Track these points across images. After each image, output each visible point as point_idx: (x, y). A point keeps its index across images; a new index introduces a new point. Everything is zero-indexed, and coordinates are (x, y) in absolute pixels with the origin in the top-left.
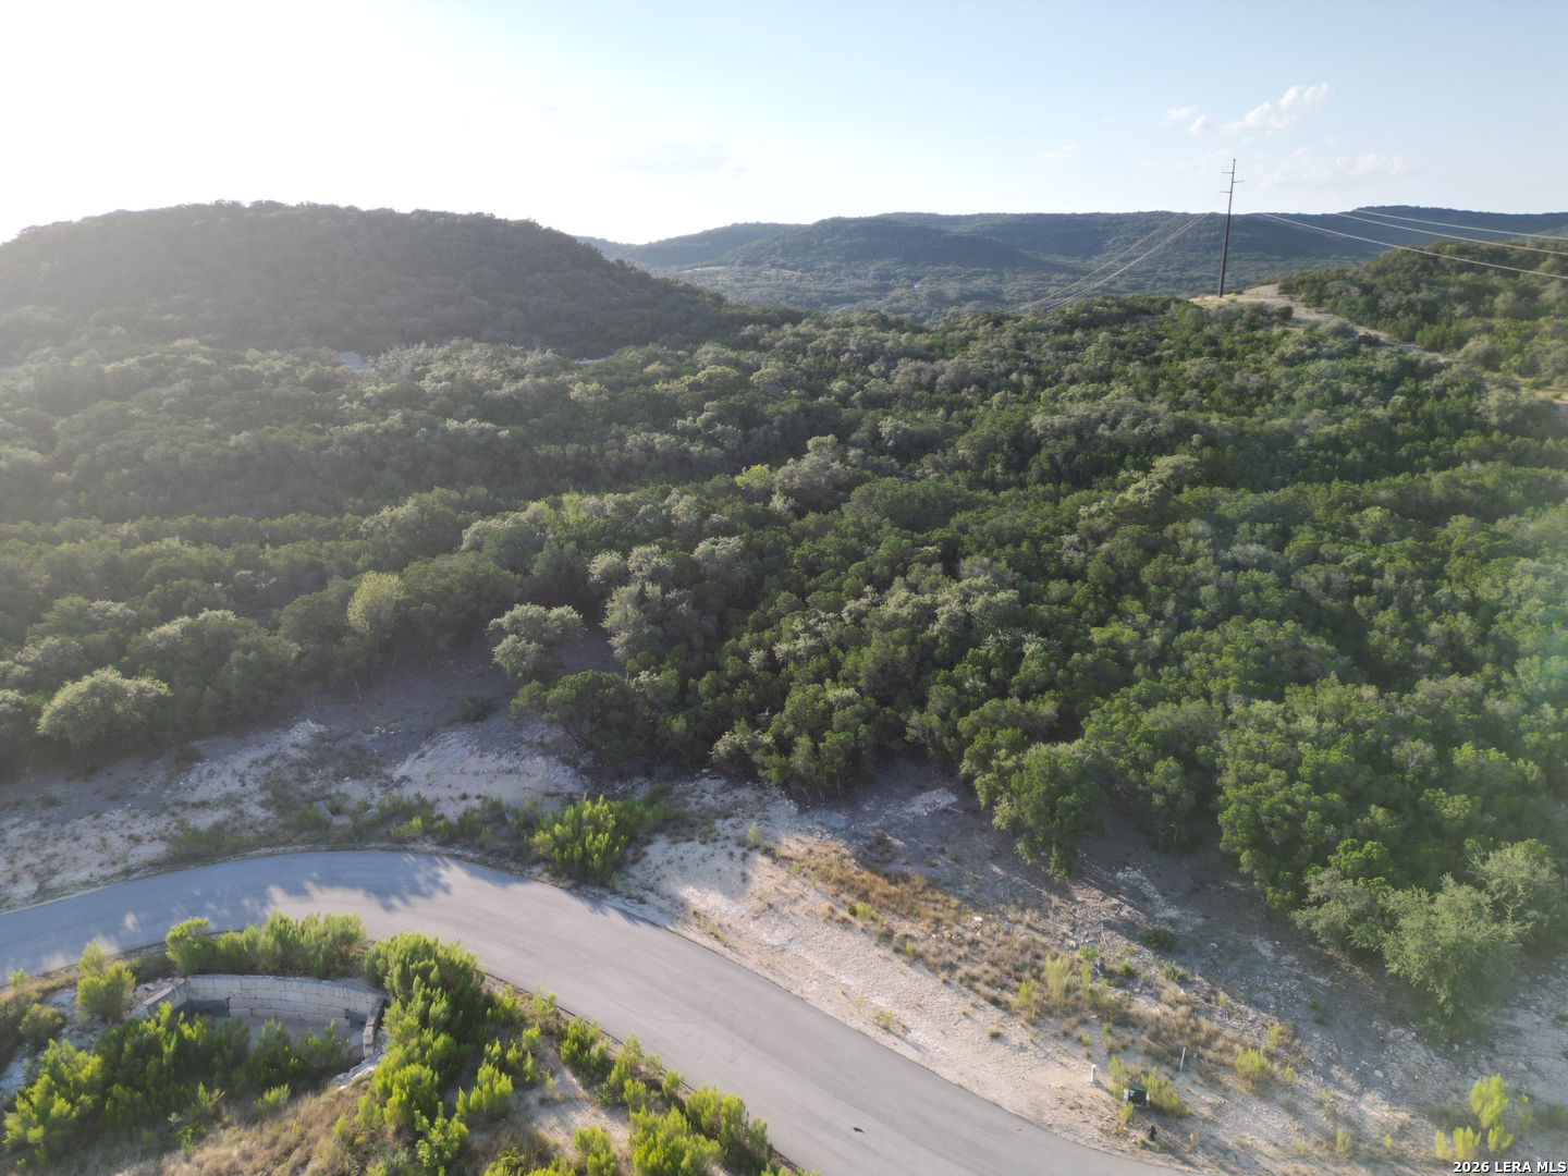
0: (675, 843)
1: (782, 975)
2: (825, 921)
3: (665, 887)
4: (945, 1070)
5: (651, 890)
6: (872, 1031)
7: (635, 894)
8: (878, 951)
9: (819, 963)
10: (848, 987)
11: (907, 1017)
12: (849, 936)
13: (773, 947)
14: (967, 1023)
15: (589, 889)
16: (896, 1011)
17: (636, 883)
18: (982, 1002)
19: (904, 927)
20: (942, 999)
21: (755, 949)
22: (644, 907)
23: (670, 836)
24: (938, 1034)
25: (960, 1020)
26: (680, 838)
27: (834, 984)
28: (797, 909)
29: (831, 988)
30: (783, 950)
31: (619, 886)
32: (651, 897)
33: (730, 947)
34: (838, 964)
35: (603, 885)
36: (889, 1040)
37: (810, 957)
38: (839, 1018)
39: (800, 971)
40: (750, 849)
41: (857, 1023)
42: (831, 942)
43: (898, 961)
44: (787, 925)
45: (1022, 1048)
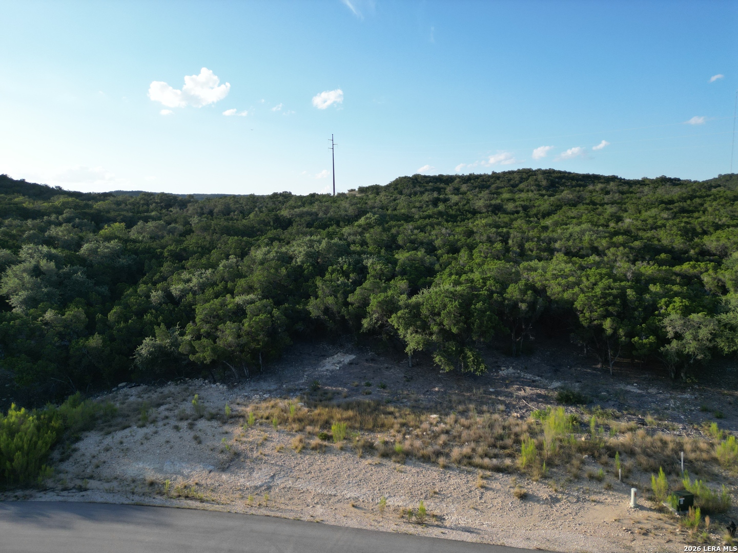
0: (109, 433)
1: (279, 509)
2: (300, 452)
3: (106, 472)
4: (510, 540)
5: (91, 477)
6: (411, 529)
7: (71, 485)
8: (366, 462)
9: (315, 488)
10: (357, 499)
11: (431, 506)
12: (330, 457)
13: (256, 488)
14: (489, 494)
15: (9, 494)
16: (418, 505)
17: (70, 476)
18: (488, 473)
19: (379, 438)
20: (452, 481)
21: (237, 495)
22: (88, 493)
23: (102, 430)
24: (473, 512)
25: (482, 493)
26: (112, 429)
27: (339, 501)
28: (267, 451)
29: (338, 506)
30: (269, 488)
31: (50, 483)
32: (93, 484)
33: (207, 501)
34: (333, 482)
35: (26, 487)
36: (435, 532)
37: (299, 485)
38: (369, 527)
39: (296, 501)
40: (195, 420)
41: (391, 527)
42: (316, 467)
43: (390, 464)
44: (263, 466)
45: (555, 500)
